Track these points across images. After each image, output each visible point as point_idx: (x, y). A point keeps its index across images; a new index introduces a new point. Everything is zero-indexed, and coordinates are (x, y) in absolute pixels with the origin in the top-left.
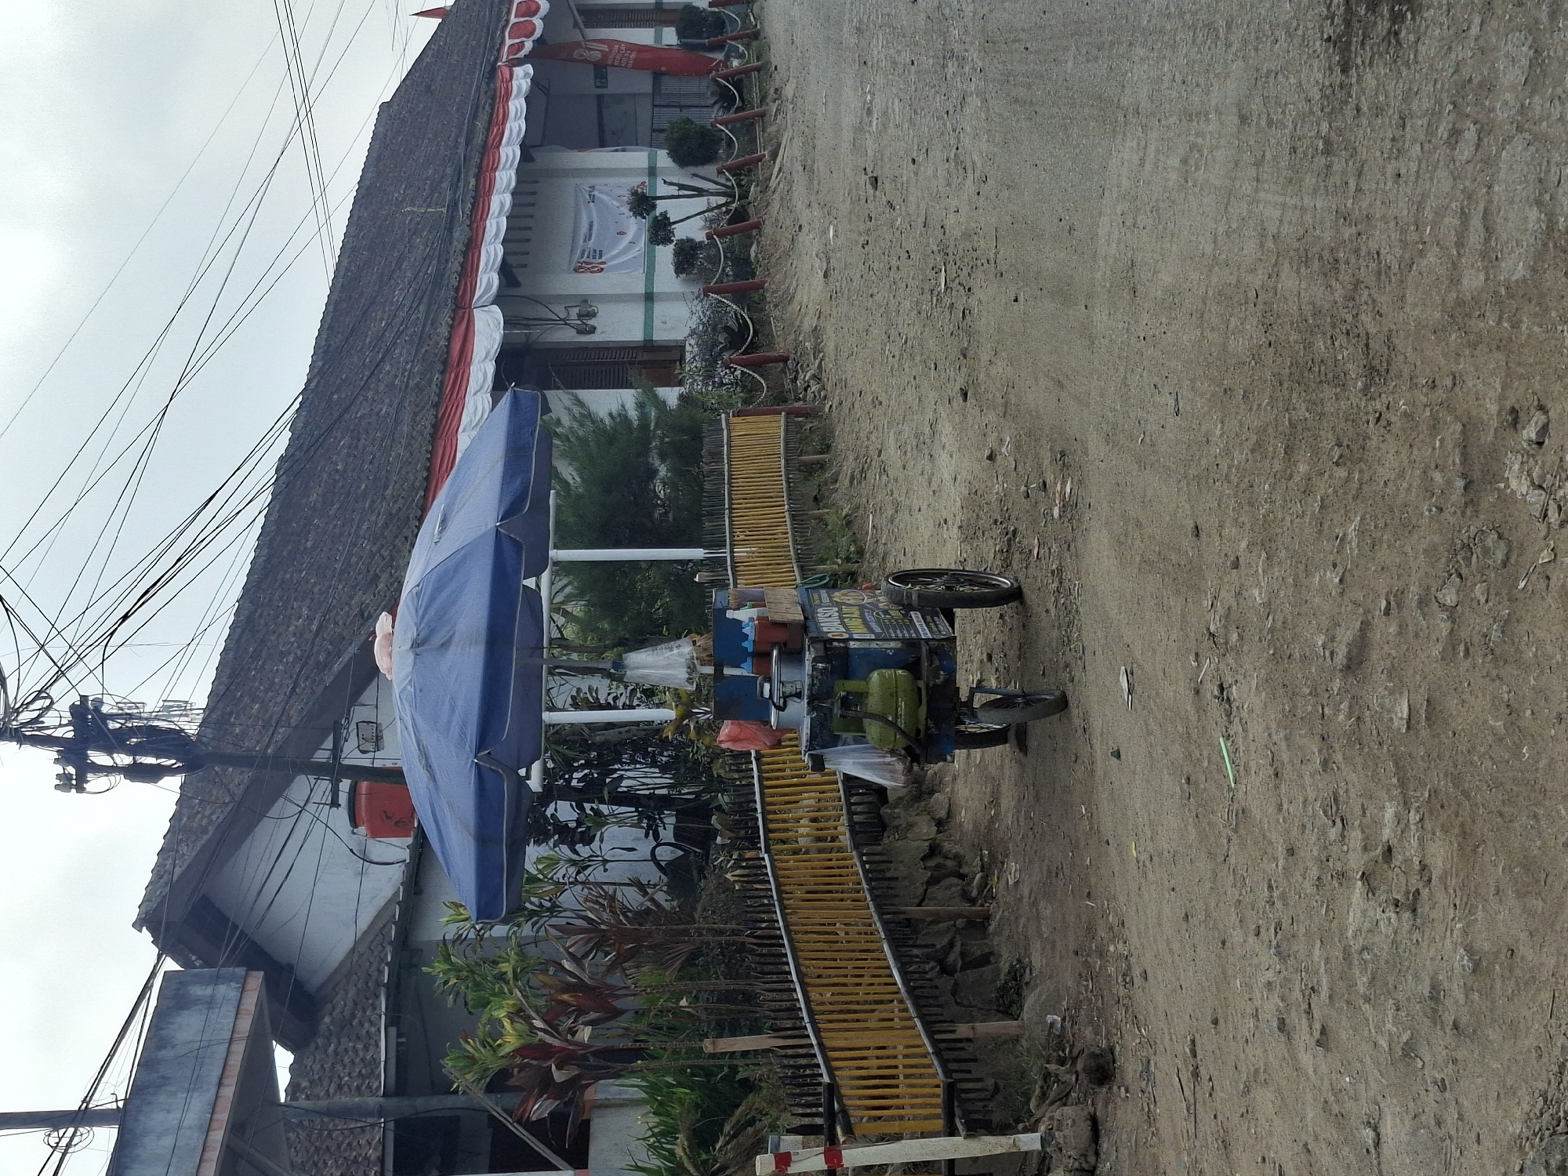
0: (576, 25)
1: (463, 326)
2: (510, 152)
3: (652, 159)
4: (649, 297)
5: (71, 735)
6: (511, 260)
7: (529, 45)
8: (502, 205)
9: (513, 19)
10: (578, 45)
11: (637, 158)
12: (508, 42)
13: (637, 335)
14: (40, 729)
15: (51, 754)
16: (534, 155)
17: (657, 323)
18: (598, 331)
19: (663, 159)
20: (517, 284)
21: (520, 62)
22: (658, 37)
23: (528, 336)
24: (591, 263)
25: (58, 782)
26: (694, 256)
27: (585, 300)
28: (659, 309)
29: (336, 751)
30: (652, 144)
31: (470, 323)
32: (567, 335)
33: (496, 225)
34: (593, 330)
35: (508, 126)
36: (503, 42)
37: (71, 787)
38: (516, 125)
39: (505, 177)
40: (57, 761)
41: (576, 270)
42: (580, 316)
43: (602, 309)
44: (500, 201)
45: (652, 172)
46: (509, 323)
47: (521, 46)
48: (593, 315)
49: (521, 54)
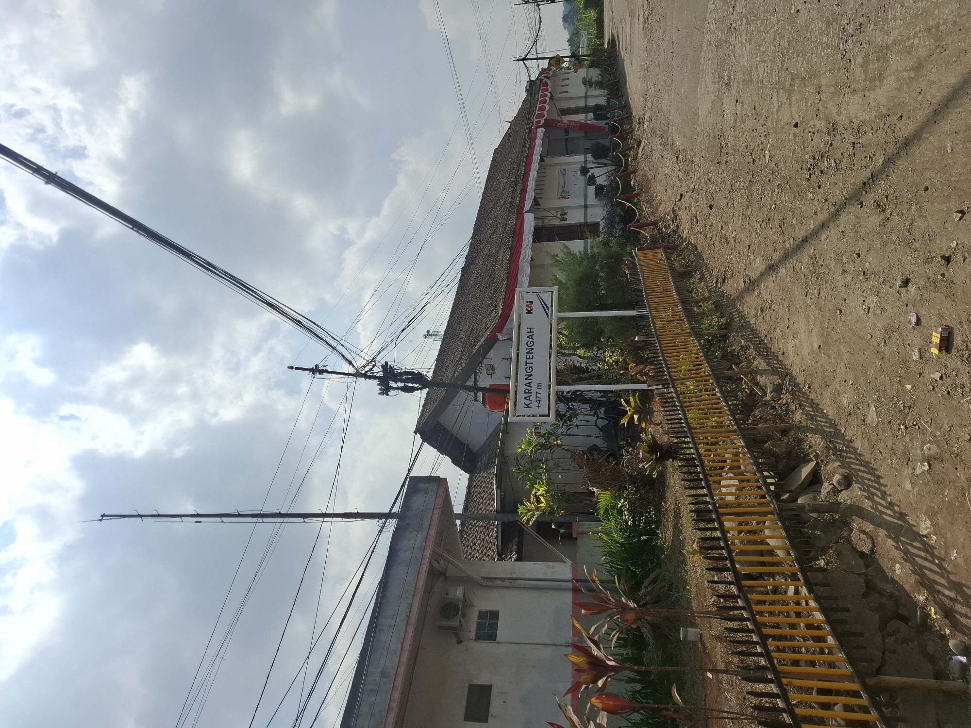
0: (558, 115)
1: (520, 219)
2: (536, 158)
3: (586, 158)
4: (586, 207)
5: (382, 375)
6: (537, 196)
7: (542, 122)
8: (534, 175)
9: (537, 113)
10: (558, 121)
11: (580, 158)
12: (535, 120)
13: (582, 221)
14: (372, 373)
15: (376, 382)
16: (545, 159)
17: (589, 216)
18: (568, 219)
19: (589, 157)
20: (539, 204)
21: (540, 127)
22: (586, 117)
23: (543, 223)
24: (564, 196)
25: (379, 392)
26: (602, 191)
27: (563, 209)
28: (589, 210)
29: (476, 381)
30: (585, 153)
31: (523, 217)
32: (556, 222)
33: (531, 184)
34: (566, 219)
35: (535, 149)
36: (533, 121)
37: (384, 393)
38: (538, 149)
39: (535, 166)
40: (378, 385)
41: (559, 198)
42: (561, 214)
43: (569, 211)
44: (533, 175)
45: (586, 162)
46: (536, 218)
47: (540, 122)
48: (565, 214)
49: (540, 124)
